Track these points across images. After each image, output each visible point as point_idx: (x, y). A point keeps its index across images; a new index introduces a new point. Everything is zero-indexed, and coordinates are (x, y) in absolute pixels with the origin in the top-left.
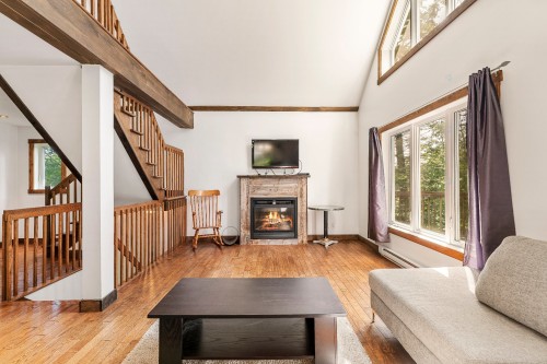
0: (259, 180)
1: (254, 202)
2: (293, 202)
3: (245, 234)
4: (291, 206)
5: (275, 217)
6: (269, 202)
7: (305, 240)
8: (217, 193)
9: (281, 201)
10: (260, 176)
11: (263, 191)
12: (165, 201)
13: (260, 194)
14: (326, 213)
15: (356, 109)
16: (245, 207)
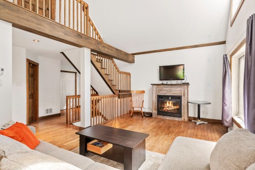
0: (162, 86)
1: (159, 97)
2: (179, 98)
3: (155, 112)
4: (179, 100)
5: (170, 105)
6: (167, 97)
7: (186, 119)
8: (144, 92)
9: (173, 97)
10: (163, 84)
11: (164, 92)
12: (119, 95)
13: (162, 93)
14: (199, 106)
15: (224, 43)
16: (155, 99)
